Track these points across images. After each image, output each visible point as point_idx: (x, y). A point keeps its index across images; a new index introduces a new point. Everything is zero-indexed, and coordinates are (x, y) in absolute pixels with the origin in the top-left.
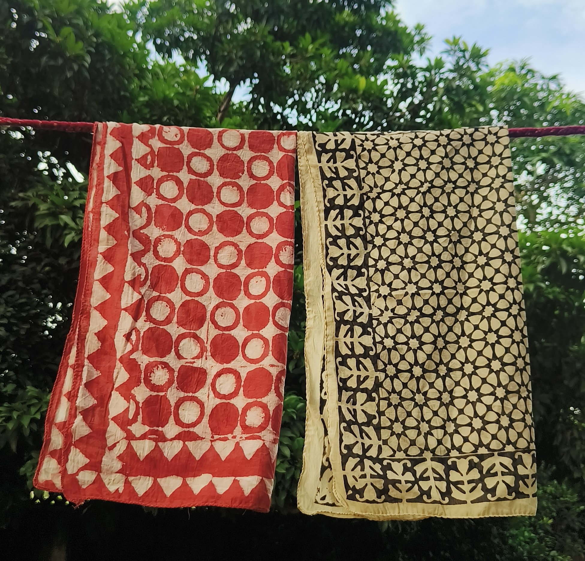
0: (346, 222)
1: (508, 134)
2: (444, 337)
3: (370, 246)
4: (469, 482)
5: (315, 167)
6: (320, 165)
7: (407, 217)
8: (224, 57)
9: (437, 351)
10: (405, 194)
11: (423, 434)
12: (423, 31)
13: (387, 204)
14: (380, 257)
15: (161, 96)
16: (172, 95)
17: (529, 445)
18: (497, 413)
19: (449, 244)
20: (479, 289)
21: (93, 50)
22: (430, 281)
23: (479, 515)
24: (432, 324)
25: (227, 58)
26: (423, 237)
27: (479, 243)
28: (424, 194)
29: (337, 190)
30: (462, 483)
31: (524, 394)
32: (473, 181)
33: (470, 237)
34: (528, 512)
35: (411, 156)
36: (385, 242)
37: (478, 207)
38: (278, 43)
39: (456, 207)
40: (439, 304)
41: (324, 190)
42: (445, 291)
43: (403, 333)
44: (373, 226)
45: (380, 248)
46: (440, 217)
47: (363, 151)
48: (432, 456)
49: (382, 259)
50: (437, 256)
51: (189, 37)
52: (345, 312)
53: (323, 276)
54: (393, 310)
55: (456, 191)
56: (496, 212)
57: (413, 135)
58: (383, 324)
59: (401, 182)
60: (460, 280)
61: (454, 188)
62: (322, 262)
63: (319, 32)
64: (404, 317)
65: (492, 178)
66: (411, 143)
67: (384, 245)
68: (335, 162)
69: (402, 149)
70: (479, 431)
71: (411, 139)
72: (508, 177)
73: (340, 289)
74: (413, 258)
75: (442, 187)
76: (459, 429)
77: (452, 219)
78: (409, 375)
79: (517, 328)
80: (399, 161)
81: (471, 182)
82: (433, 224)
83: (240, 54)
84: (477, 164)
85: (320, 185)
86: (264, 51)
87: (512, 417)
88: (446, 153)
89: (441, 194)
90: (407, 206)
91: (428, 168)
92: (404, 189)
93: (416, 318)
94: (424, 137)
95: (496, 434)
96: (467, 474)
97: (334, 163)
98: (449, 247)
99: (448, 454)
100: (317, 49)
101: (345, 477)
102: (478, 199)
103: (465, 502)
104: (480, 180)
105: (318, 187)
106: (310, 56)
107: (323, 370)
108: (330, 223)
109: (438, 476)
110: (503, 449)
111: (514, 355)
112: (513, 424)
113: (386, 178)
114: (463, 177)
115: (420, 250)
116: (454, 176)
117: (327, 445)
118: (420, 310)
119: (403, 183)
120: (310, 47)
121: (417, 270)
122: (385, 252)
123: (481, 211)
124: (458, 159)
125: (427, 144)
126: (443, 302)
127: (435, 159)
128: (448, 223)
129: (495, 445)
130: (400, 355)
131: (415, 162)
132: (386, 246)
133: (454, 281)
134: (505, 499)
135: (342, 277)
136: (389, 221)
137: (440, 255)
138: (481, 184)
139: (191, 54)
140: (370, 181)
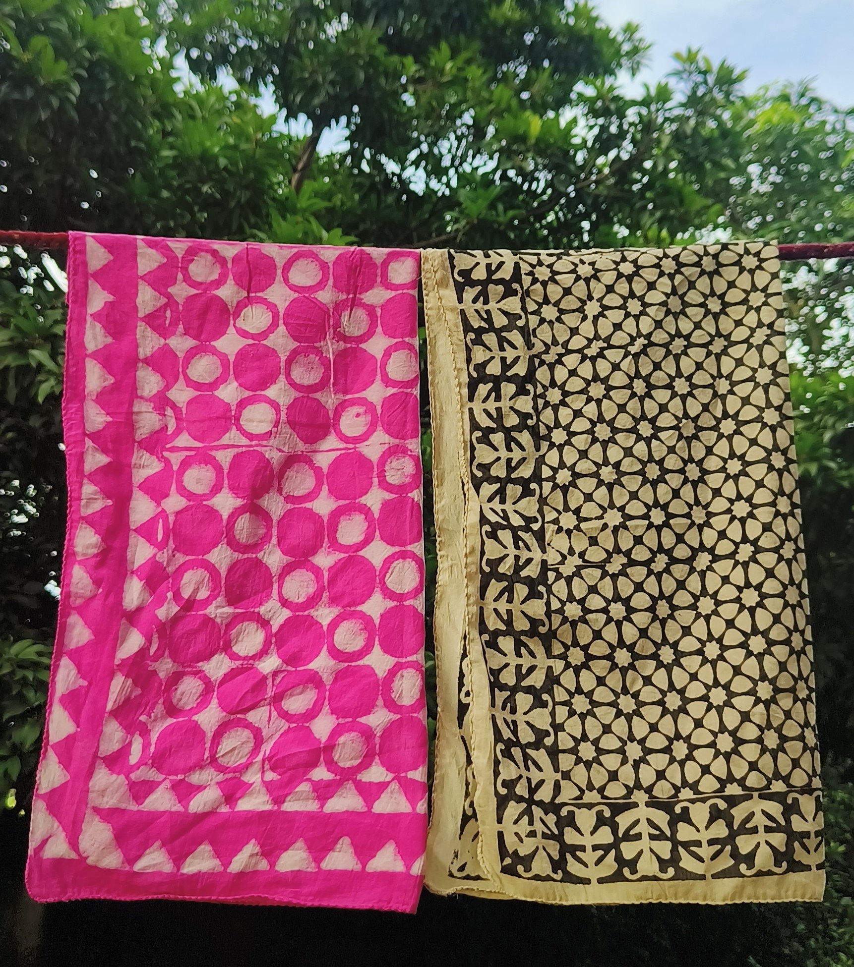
0: (505, 404)
1: (777, 254)
2: (669, 600)
3: (545, 445)
4: (711, 842)
5: (453, 310)
6: (461, 306)
7: (607, 396)
8: (303, 80)
9: (657, 624)
10: (604, 357)
11: (631, 762)
12: (637, 36)
13: (573, 373)
14: (562, 465)
15: (197, 150)
16: (216, 149)
17: (811, 781)
18: (759, 726)
19: (678, 441)
20: (729, 516)
21: (84, 74)
22: (646, 505)
23: (724, 900)
24: (648, 576)
25: (309, 83)
26: (634, 430)
27: (730, 438)
28: (636, 356)
29: (491, 351)
30: (698, 844)
31: (803, 694)
32: (719, 334)
33: (716, 428)
34: (808, 896)
35: (615, 292)
36: (570, 438)
37: (729, 377)
38: (395, 59)
39: (689, 378)
40: (660, 543)
41: (468, 350)
42: (671, 521)
43: (599, 593)
44: (549, 411)
45: (561, 448)
46: (662, 396)
47: (533, 284)
48: (647, 800)
49: (565, 466)
50: (657, 463)
51: (245, 46)
52: (502, 559)
53: (465, 495)
54: (582, 555)
55: (689, 351)
56: (757, 385)
57: (617, 257)
58: (565, 578)
59: (597, 337)
60: (697, 502)
61: (686, 347)
62: (464, 471)
63: (462, 39)
64: (601, 566)
65: (750, 328)
66: (614, 269)
67: (568, 443)
68: (486, 302)
69: (599, 281)
70: (727, 756)
71: (615, 262)
72: (778, 327)
73: (493, 518)
74: (617, 465)
75: (666, 345)
76: (695, 753)
77: (684, 398)
78: (607, 664)
79: (792, 582)
80: (594, 301)
81: (715, 336)
82: (651, 408)
83: (331, 76)
84: (725, 305)
85: (461, 341)
86: (371, 71)
87: (783, 732)
88: (673, 287)
89: (665, 357)
90: (608, 377)
91: (643, 313)
92: (602, 349)
93: (621, 567)
94: (636, 260)
95: (757, 762)
96: (707, 828)
97: (484, 304)
98: (677, 446)
99: (675, 796)
100: (460, 69)
101: (501, 835)
102: (727, 364)
103: (703, 877)
104: (731, 333)
105: (457, 345)
106: (448, 82)
107: (464, 655)
108: (477, 407)
109: (657, 833)
110: (768, 787)
111: (787, 628)
112: (785, 745)
113: (571, 329)
114: (701, 328)
115: (628, 452)
116: (686, 326)
117: (470, 780)
118: (628, 554)
119: (600, 338)
120: (449, 65)
121: (623, 486)
122: (570, 456)
123: (733, 384)
124: (693, 297)
125: (641, 272)
126: (668, 539)
127: (654, 297)
128: (676, 406)
129: (754, 780)
130: (594, 631)
131: (622, 302)
132: (572, 445)
133: (687, 503)
134: (770, 873)
135: (498, 498)
136: (577, 402)
137: (663, 459)
138: (732, 339)
139: (248, 73)
140: (545, 333)
